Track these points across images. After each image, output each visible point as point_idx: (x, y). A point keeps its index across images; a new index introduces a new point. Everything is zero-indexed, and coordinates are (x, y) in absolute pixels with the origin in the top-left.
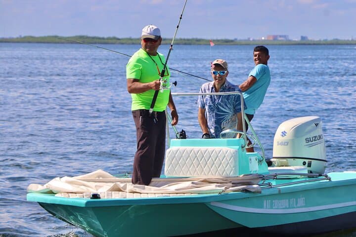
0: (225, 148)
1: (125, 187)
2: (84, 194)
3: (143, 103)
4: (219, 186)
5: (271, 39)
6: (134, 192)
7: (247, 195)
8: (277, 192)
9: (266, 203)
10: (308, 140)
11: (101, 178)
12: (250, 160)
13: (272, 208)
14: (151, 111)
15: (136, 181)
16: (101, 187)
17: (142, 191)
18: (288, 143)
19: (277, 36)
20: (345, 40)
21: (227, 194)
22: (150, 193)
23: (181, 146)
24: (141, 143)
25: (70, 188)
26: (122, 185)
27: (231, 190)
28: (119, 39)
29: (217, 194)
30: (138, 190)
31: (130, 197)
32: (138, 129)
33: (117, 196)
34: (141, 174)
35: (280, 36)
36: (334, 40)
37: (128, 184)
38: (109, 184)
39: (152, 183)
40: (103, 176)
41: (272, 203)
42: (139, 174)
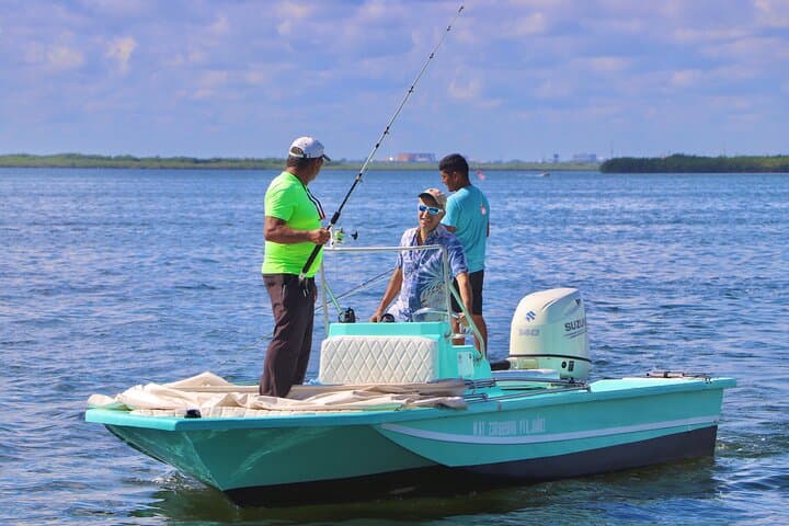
0: (417, 338)
1: (244, 400)
2: (176, 411)
3: (288, 263)
4: (397, 398)
5: (405, 160)
6: (258, 408)
7: (444, 412)
8: (496, 409)
9: (478, 426)
10: (568, 327)
11: (208, 386)
12: (460, 357)
13: (486, 434)
14: (302, 276)
15: (266, 390)
16: (206, 399)
17: (273, 407)
18: (538, 331)
19: (415, 155)
20: (530, 163)
21: (408, 411)
22: (284, 408)
23: (348, 334)
24: (280, 329)
25: (156, 401)
26: (239, 396)
27: (417, 404)
28: (136, 160)
29: (392, 411)
30: (265, 405)
31: (250, 414)
32: (275, 306)
33: (229, 414)
34: (276, 380)
35: (421, 156)
36: (513, 162)
37: (249, 395)
38: (219, 395)
39: (291, 394)
40: (213, 383)
41: (487, 426)
42: (273, 379)
